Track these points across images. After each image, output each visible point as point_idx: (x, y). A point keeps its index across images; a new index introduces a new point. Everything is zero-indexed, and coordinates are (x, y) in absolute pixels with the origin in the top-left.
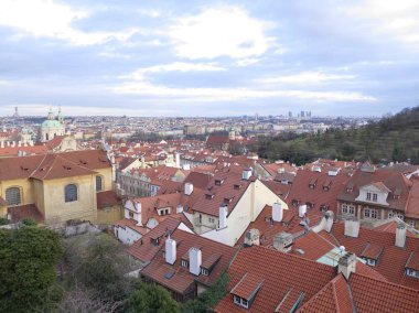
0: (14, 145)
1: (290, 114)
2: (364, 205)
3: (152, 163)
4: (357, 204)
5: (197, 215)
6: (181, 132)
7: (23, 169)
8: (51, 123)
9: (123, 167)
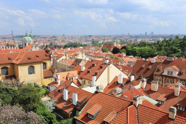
3: (71, 57)
4: (163, 76)
5: (84, 80)
6: (91, 43)
7: (9, 59)
8: (27, 38)
9: (57, 59)
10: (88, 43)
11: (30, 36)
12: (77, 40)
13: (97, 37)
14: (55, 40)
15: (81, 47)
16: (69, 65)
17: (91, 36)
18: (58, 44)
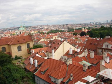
0: (12, 36)
1: (107, 21)
2: (105, 49)
3: (48, 39)
4: (103, 49)
5: (47, 53)
6: (67, 29)
7: (6, 42)
8: (21, 28)
9: (38, 41)
10: (65, 29)
11: (23, 27)
12: (58, 28)
13: (72, 25)
14: (42, 29)
15: (59, 33)
16: (46, 45)
17: (67, 25)
18: (44, 31)
